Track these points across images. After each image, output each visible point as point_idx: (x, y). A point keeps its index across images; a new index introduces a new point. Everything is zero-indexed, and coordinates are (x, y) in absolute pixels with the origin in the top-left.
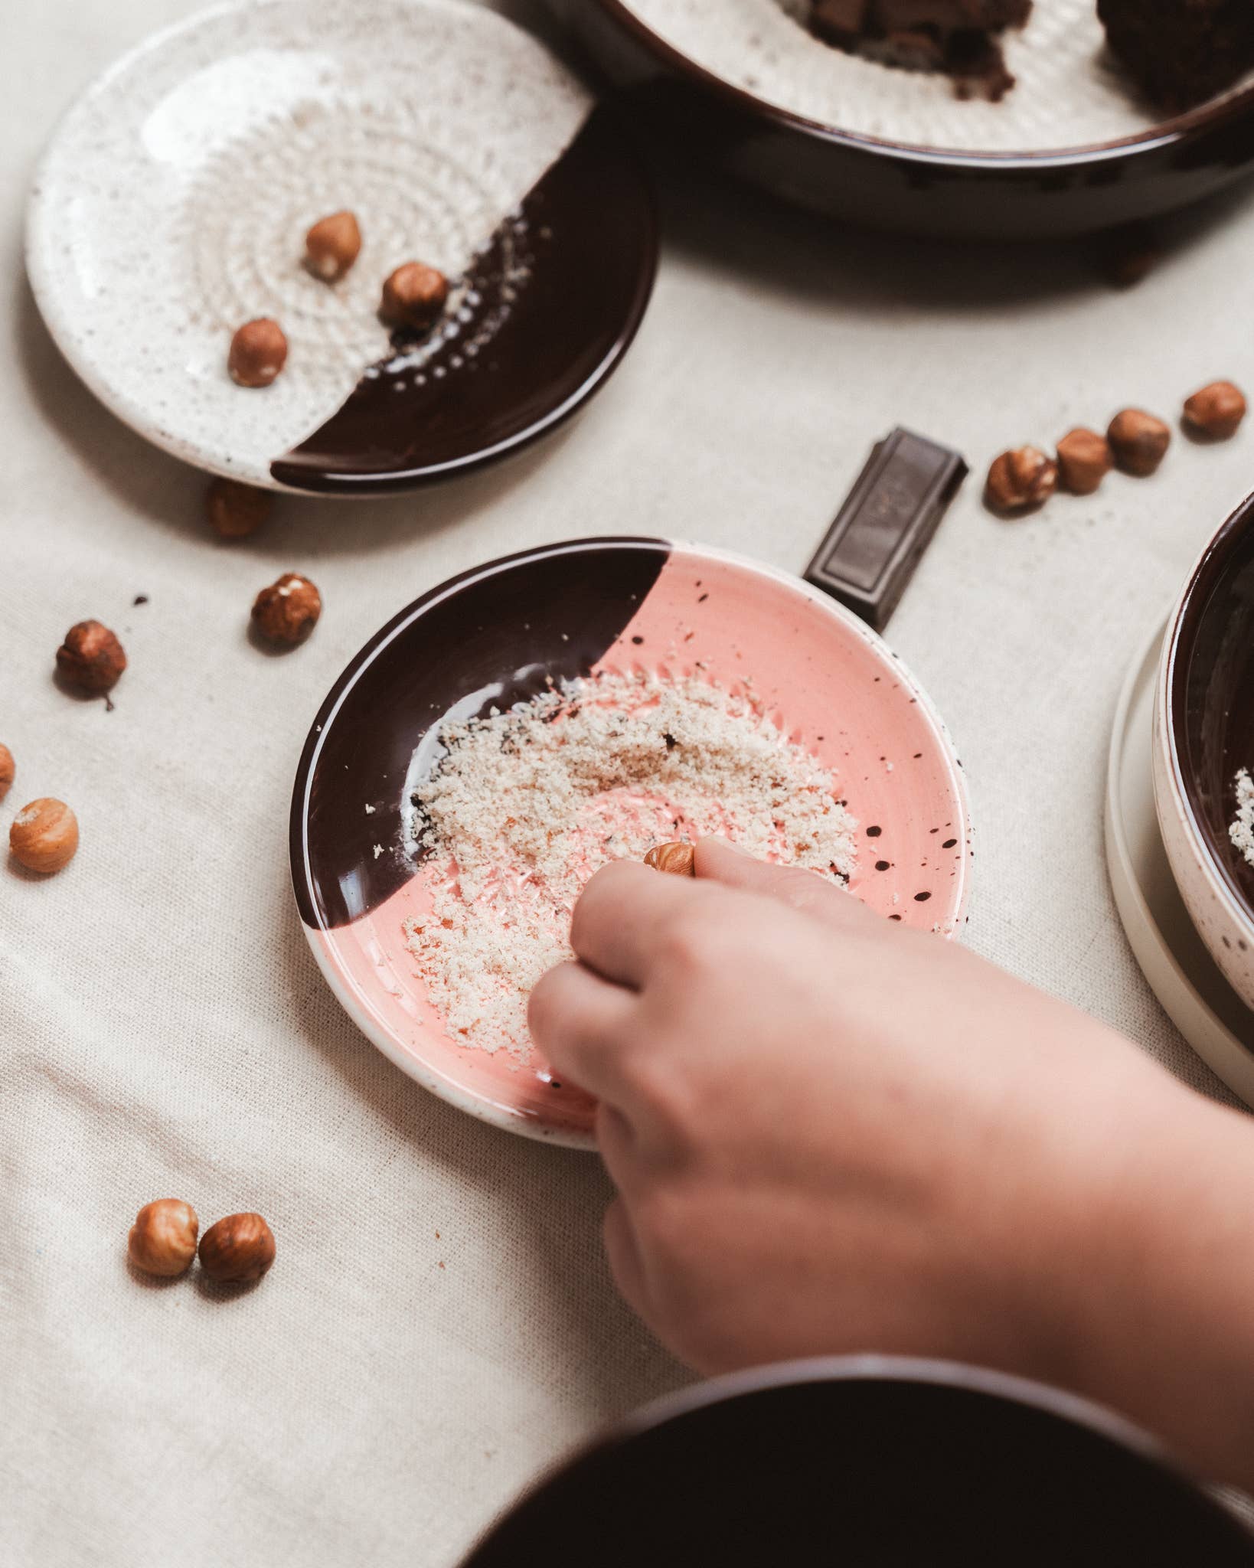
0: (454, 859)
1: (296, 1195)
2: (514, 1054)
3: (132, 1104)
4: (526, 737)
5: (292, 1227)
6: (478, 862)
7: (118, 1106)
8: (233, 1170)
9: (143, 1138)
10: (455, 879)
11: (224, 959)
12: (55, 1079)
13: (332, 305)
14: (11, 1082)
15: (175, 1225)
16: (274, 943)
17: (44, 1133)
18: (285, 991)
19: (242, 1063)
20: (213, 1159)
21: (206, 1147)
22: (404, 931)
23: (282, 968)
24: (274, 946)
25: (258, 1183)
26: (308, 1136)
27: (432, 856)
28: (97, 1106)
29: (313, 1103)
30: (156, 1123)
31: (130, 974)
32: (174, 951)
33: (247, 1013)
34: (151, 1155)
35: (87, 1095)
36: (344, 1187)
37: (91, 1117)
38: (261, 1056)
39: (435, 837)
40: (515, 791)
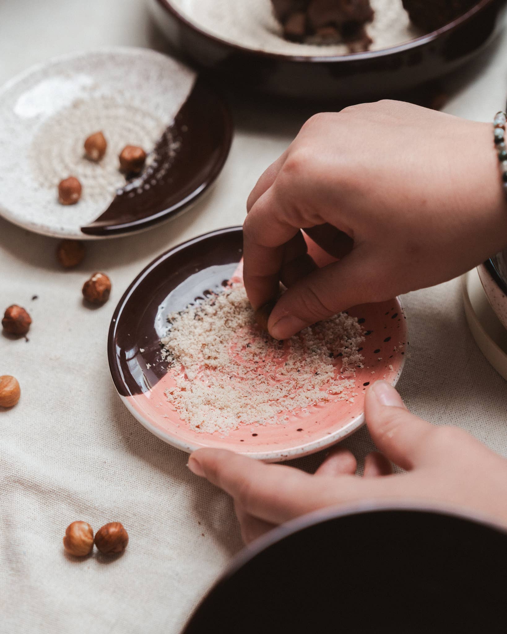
0: (182, 365)
1: (135, 515)
2: (221, 433)
3: (58, 488)
4: (204, 313)
5: (135, 529)
6: (192, 363)
7: (51, 490)
8: (106, 509)
9: (65, 502)
10: (184, 373)
11: (90, 428)
12: (22, 484)
13: (99, 170)
14: (4, 490)
15: (83, 530)
16: (110, 418)
17: (20, 507)
18: (118, 436)
19: (104, 467)
20: (96, 505)
21: (92, 501)
22: (165, 394)
23: (116, 428)
24: (111, 419)
25: (117, 512)
26: (137, 491)
27: (172, 365)
28: (42, 492)
29: (137, 477)
30: (69, 495)
31: (50, 441)
32: (68, 429)
33: (103, 448)
34: (69, 509)
35: (38, 488)
36: (155, 508)
37: (40, 498)
38: (112, 463)
39: (173, 358)
40: (204, 334)
